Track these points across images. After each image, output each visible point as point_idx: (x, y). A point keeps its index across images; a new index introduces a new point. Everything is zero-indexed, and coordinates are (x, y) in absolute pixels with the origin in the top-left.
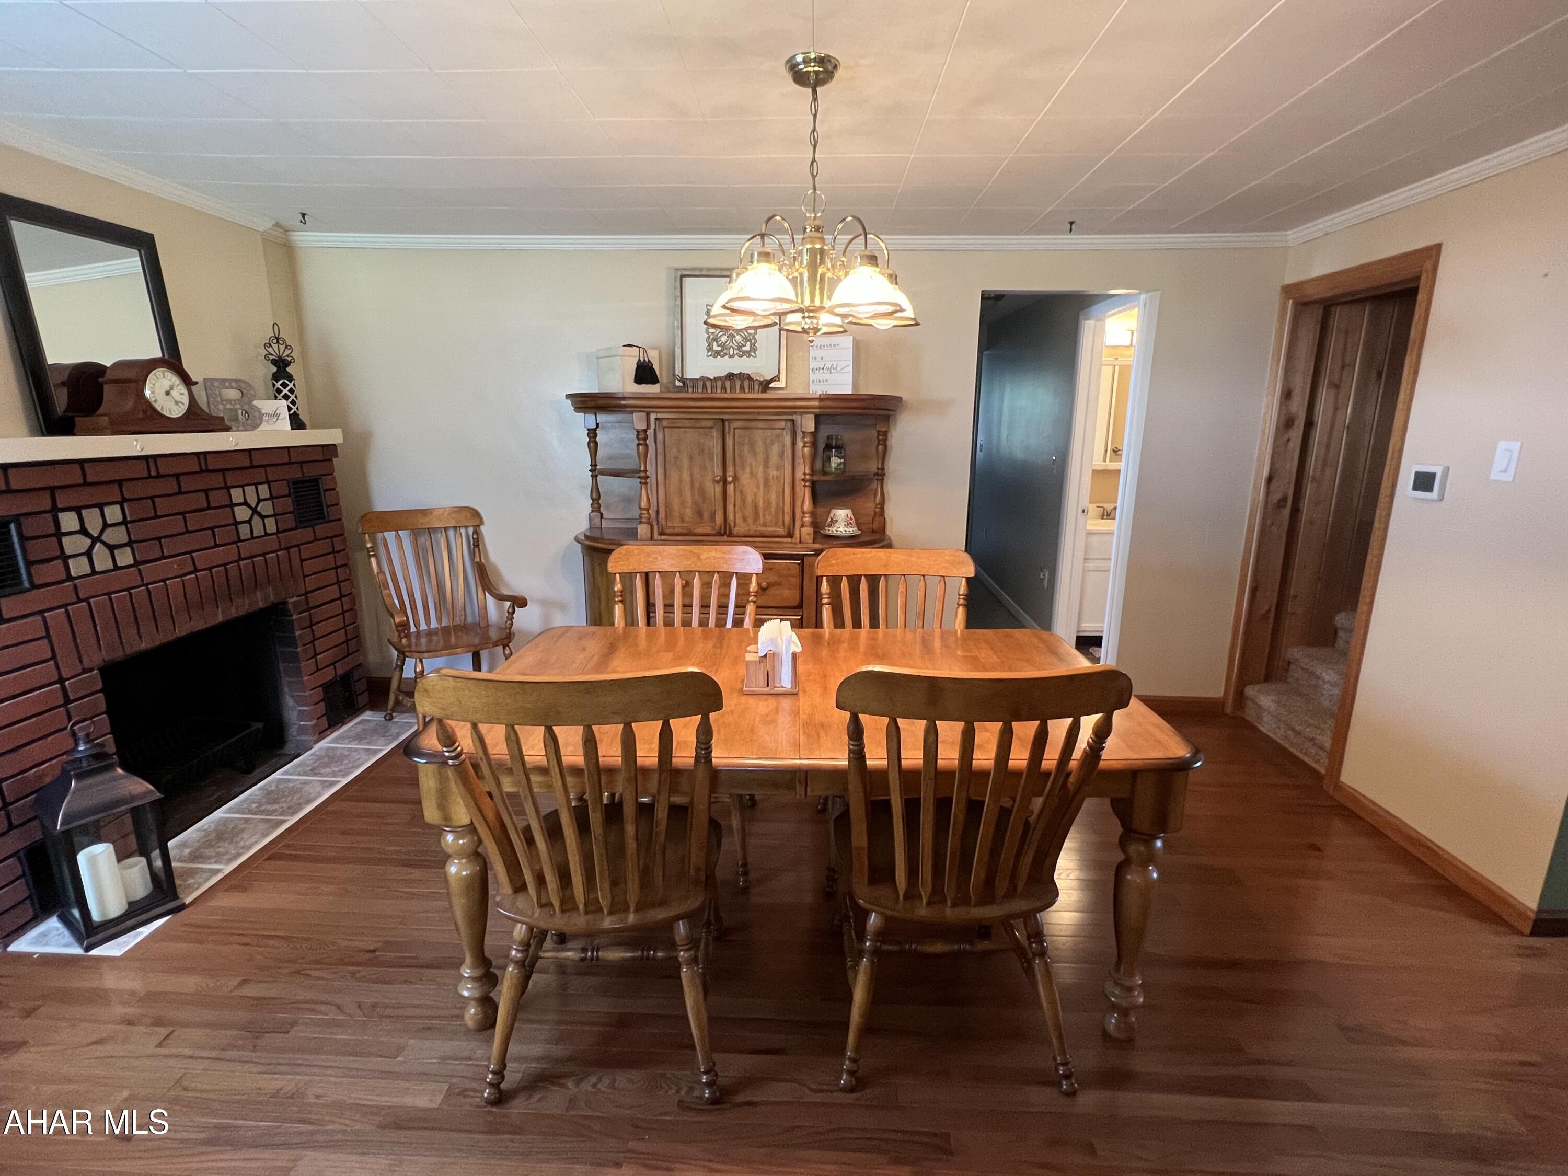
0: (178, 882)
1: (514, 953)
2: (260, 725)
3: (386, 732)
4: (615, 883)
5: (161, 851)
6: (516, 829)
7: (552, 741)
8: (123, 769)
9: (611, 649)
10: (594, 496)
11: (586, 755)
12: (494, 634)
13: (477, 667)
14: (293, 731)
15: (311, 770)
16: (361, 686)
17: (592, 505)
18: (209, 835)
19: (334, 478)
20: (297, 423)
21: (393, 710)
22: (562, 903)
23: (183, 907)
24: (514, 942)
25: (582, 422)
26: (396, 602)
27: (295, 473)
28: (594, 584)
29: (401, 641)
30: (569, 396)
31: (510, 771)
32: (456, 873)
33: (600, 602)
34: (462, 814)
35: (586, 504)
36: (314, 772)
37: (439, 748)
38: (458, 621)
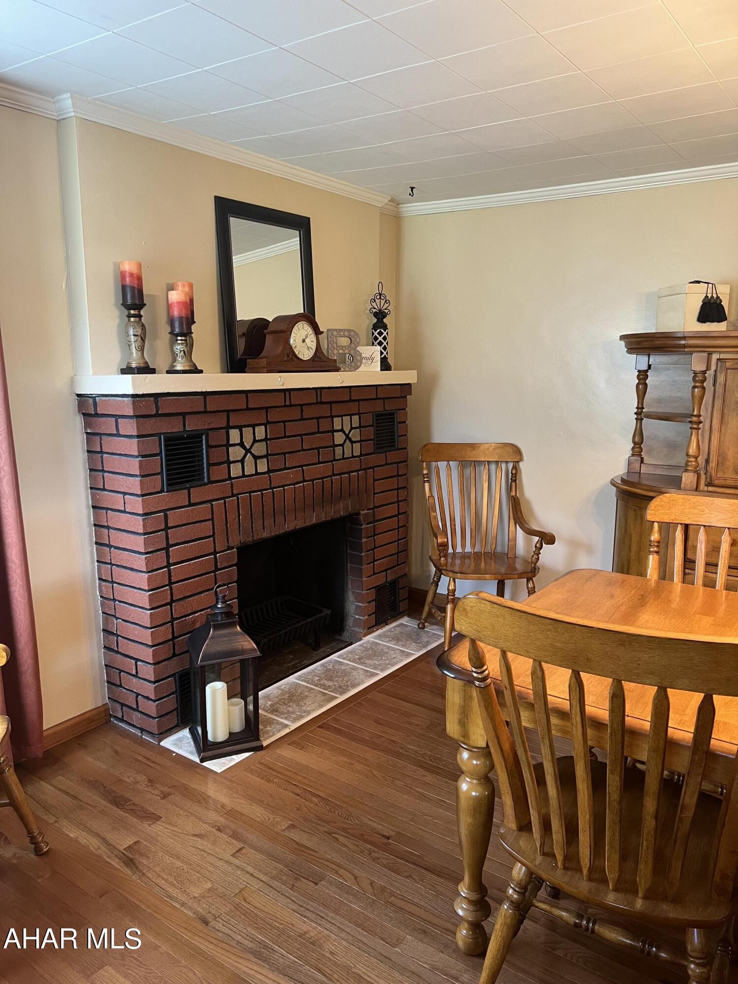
0: (261, 727)
1: (511, 891)
2: (329, 612)
3: (418, 639)
4: (624, 857)
5: (254, 698)
6: (529, 765)
7: (577, 688)
8: (241, 628)
9: (642, 601)
10: (637, 439)
11: (612, 711)
12: (519, 566)
13: (501, 593)
14: (350, 622)
15: (359, 659)
16: (404, 594)
17: (633, 448)
18: (285, 694)
19: (406, 413)
20: (385, 366)
21: (426, 621)
22: (566, 858)
23: (261, 748)
24: (512, 880)
25: (634, 363)
26: (440, 524)
27: (379, 407)
28: (626, 530)
29: (440, 559)
30: (623, 337)
31: (531, 706)
32: (468, 791)
33: (630, 550)
34: (479, 735)
35: (626, 447)
36: (360, 660)
37: (468, 666)
38: (488, 549)
